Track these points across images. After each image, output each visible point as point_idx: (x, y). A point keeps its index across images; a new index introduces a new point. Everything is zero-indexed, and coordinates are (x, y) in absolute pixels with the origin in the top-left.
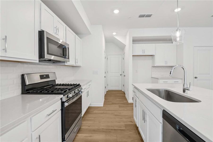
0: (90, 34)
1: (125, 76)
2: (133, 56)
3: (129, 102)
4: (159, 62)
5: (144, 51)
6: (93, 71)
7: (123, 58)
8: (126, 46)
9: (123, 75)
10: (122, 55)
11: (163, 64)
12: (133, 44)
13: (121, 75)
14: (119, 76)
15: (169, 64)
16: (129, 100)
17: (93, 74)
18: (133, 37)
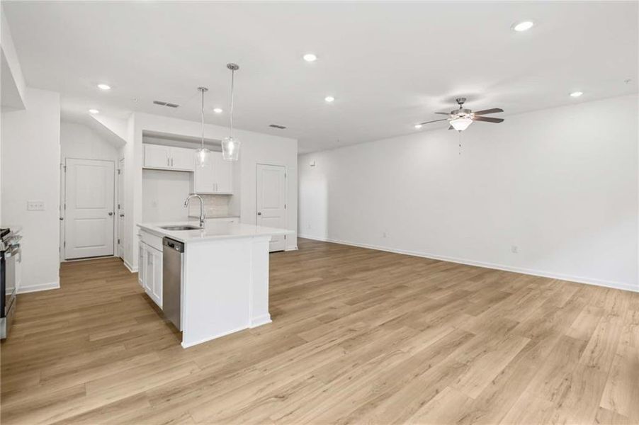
0: (22, 107)
1: (122, 216)
2: (143, 169)
3: (132, 272)
4: (202, 186)
5: (170, 161)
6: (28, 202)
7: (119, 171)
8: (126, 145)
9: (118, 213)
10: (116, 162)
11: (211, 191)
12: (144, 142)
13: (110, 214)
14: (105, 218)
15: (221, 191)
16: (133, 268)
17: (28, 210)
18: (143, 131)
